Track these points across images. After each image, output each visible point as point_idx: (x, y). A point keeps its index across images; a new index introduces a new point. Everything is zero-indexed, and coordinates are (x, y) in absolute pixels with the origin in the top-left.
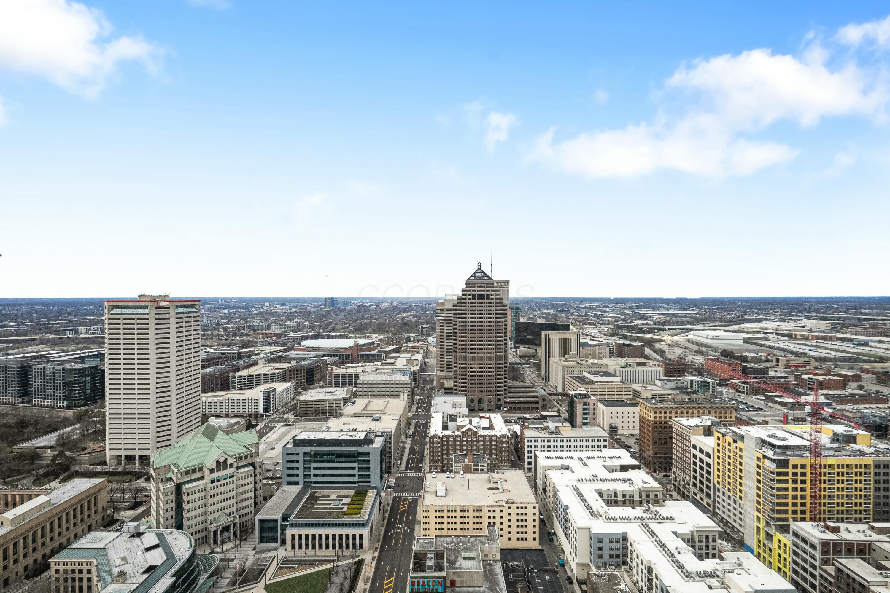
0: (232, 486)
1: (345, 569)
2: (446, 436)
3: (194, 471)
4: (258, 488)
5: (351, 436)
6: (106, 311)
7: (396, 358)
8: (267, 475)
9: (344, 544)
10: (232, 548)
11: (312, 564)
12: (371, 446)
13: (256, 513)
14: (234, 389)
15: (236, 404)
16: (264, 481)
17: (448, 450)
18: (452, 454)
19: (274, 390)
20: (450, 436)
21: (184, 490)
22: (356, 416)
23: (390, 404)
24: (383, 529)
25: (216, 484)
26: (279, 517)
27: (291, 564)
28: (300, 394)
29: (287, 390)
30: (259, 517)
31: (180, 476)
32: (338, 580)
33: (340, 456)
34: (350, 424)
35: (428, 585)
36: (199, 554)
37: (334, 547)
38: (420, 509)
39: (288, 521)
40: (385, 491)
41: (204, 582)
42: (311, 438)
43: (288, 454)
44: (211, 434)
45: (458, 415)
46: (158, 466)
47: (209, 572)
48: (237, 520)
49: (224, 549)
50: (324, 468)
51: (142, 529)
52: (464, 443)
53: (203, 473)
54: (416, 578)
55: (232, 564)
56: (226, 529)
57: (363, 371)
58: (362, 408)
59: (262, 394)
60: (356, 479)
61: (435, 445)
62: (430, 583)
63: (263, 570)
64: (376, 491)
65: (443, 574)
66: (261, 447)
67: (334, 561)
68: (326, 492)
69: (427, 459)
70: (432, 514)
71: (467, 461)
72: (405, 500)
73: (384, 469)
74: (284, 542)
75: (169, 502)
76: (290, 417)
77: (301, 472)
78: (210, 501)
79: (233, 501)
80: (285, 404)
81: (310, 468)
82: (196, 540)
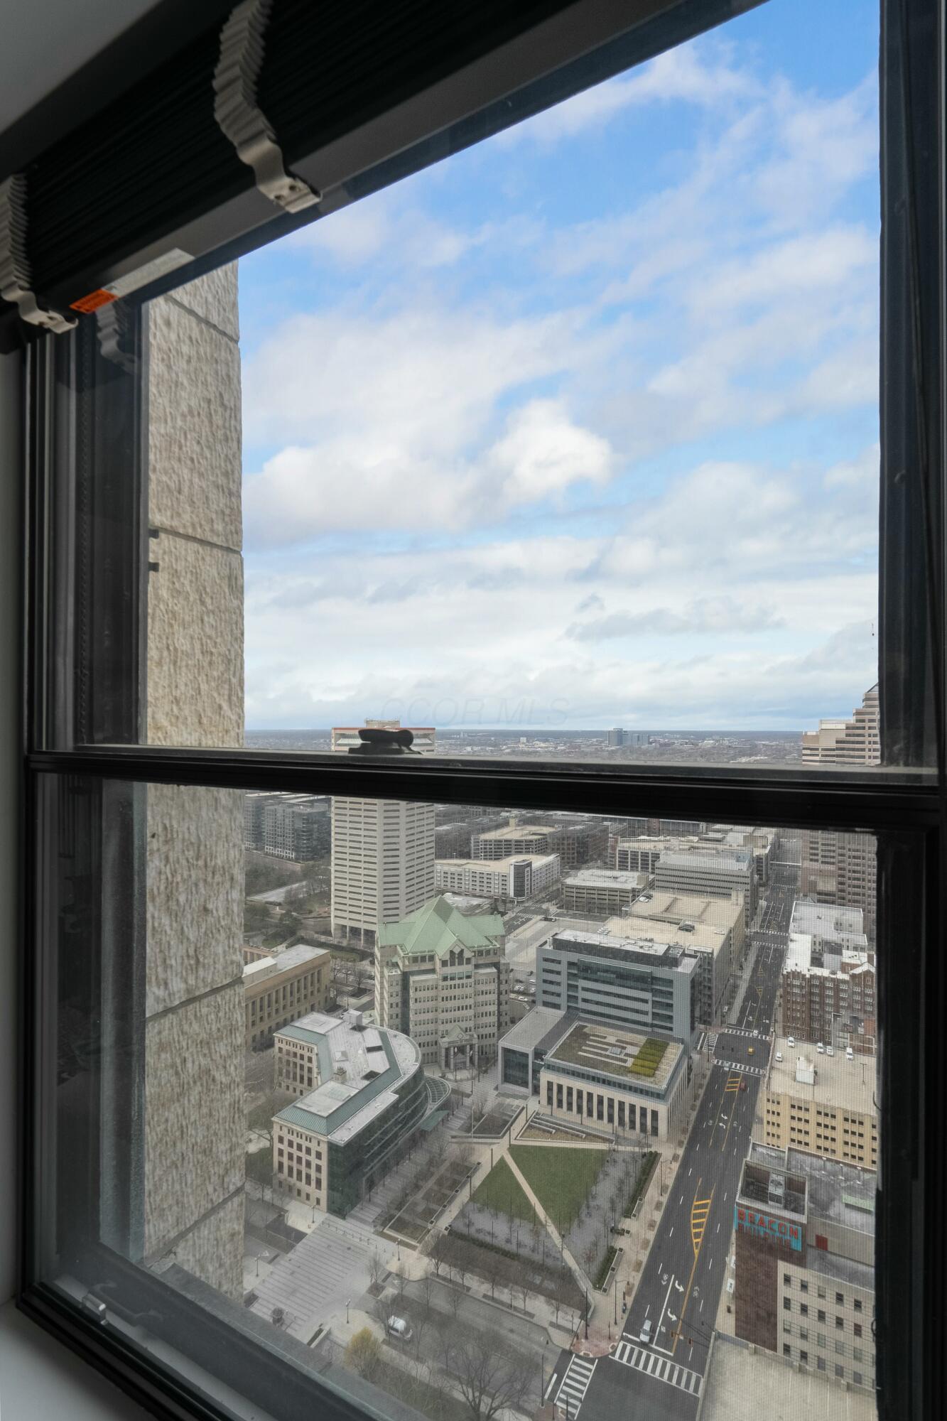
0: (469, 991)
1: (628, 1159)
2: (819, 978)
3: (423, 959)
4: (504, 1002)
5: (641, 947)
6: (333, 741)
7: (726, 832)
8: (517, 988)
9: (627, 1119)
10: (468, 1079)
11: (577, 1136)
12: (675, 969)
13: (499, 1038)
14: (477, 857)
15: (478, 879)
16: (513, 996)
17: (822, 1004)
18: (830, 1013)
19: (530, 865)
20: (826, 979)
21: (411, 982)
22: (653, 918)
23: (712, 908)
24: (694, 1115)
25: (449, 983)
26: (529, 1050)
27: (547, 1126)
28: (567, 875)
29: (547, 866)
30: (504, 1043)
31: (407, 963)
32: (616, 1172)
33: (623, 978)
34: (641, 930)
35: (771, 1229)
36: (427, 1074)
37: (611, 1120)
38: (762, 1095)
39: (542, 1060)
40: (700, 1053)
41: (433, 1112)
42: (579, 941)
43: (546, 960)
44: (444, 911)
45: (845, 944)
46: (383, 945)
47: (438, 1103)
48: (475, 1041)
49: (458, 1078)
50: (599, 992)
51: (365, 1022)
52: (857, 998)
53: (434, 964)
54: (748, 1208)
55: (467, 1101)
56: (461, 1050)
57: (666, 849)
58: (663, 908)
59: (512, 867)
60: (648, 1019)
61: (796, 991)
62: (776, 1227)
63: (506, 1122)
64: (682, 1047)
65: (803, 1219)
66: (509, 947)
67: (610, 1141)
68: (602, 1030)
69: (779, 1014)
70: (785, 1110)
71: (861, 1030)
72: (735, 1075)
73: (697, 1014)
74: (536, 1091)
75: (394, 994)
76: (553, 909)
77: (563, 989)
78: (442, 1005)
79: (470, 1013)
80: (545, 888)
81: (577, 987)
82: (424, 1055)
